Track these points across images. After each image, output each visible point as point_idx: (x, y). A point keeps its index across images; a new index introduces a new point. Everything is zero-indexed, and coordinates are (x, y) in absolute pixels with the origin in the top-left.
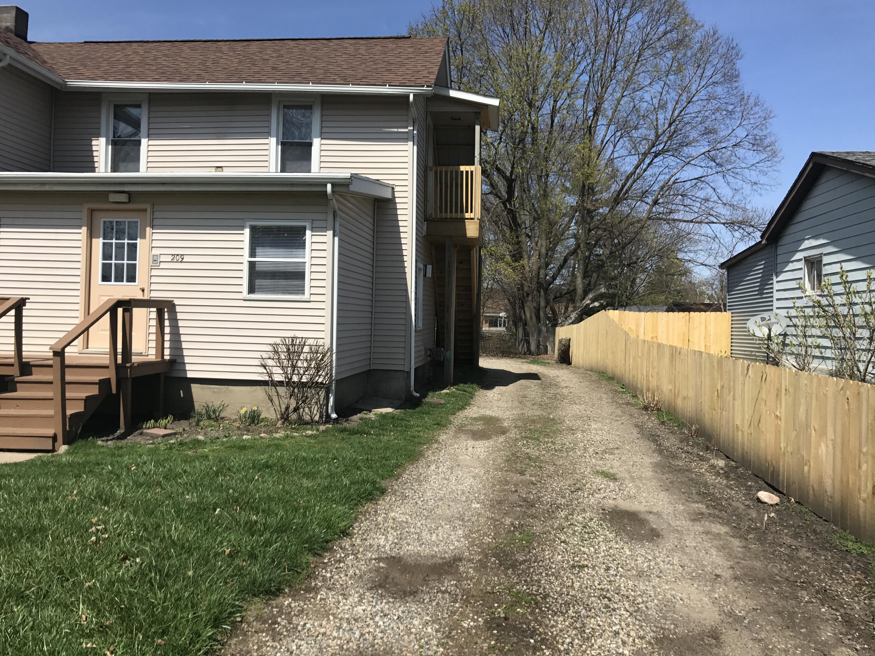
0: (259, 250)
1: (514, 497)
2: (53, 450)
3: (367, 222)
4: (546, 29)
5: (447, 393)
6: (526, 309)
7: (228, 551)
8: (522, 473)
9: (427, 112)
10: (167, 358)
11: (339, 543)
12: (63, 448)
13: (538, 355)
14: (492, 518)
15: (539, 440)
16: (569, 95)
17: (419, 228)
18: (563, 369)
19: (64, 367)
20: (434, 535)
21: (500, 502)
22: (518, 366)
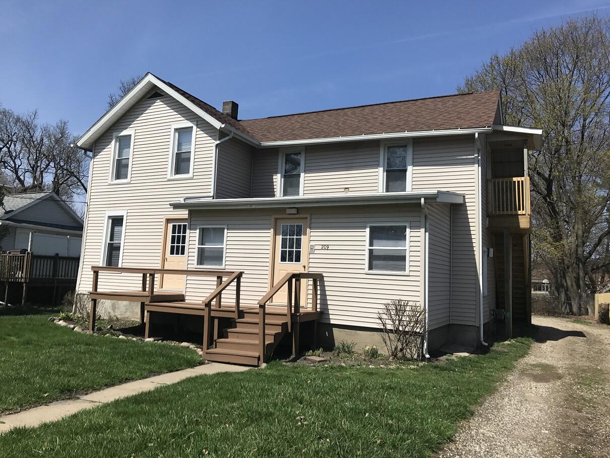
0: (375, 242)
1: (576, 428)
2: (258, 366)
3: (447, 220)
4: (574, 68)
5: (509, 344)
6: (567, 278)
7: (379, 442)
8: (579, 411)
9: (486, 143)
10: (318, 310)
11: (448, 446)
12: (264, 365)
13: (580, 315)
14: (559, 442)
15: (590, 386)
16: (596, 115)
17: (484, 223)
18: (604, 328)
19: (265, 314)
20: (516, 450)
21: (564, 431)
22: (564, 324)
